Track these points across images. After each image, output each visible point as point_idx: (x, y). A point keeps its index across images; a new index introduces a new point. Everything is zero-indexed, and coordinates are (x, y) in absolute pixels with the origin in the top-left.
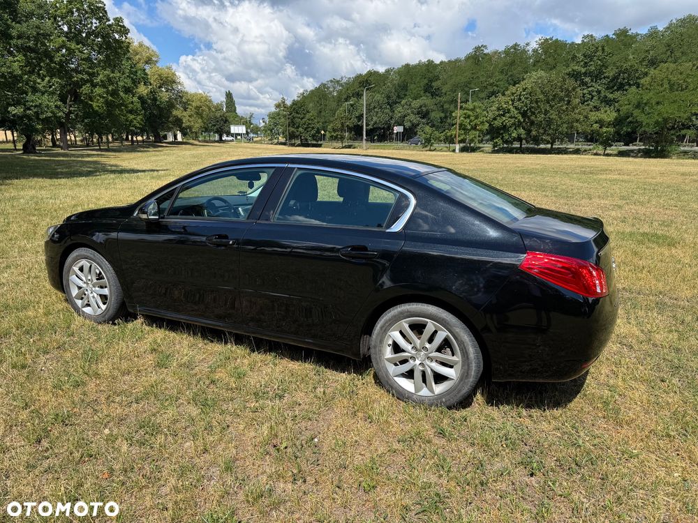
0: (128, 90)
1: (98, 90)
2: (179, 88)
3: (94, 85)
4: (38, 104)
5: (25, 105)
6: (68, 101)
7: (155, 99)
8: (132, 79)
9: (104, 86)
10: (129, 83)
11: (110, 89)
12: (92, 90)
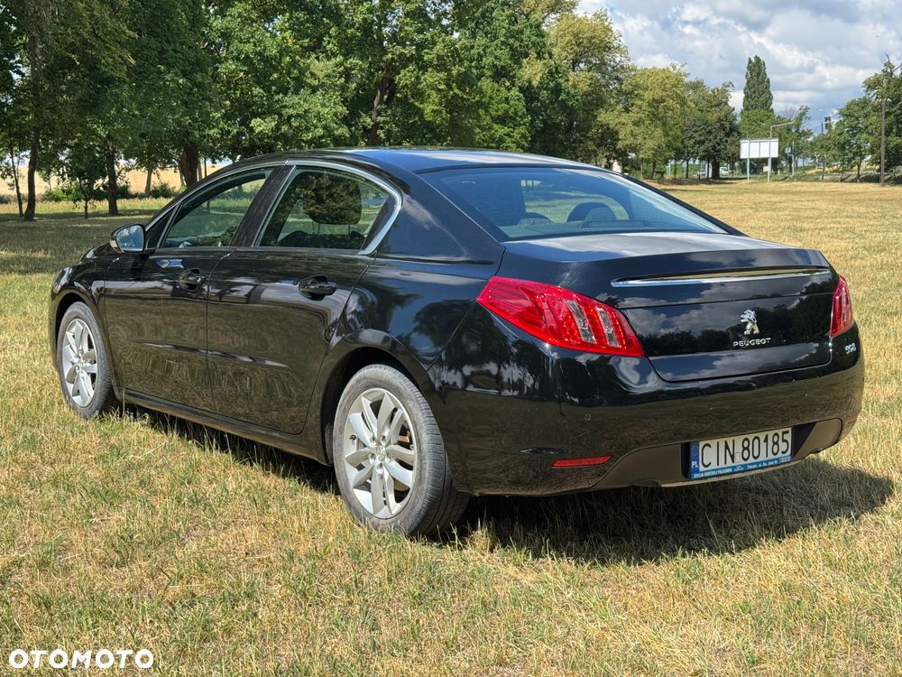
0: (500, 74)
1: (430, 77)
2: (618, 60)
3: (423, 67)
4: (301, 111)
5: (280, 115)
6: (375, 103)
7: (557, 90)
8: (512, 49)
9: (441, 65)
10: (504, 56)
11: (454, 72)
12: (418, 78)
